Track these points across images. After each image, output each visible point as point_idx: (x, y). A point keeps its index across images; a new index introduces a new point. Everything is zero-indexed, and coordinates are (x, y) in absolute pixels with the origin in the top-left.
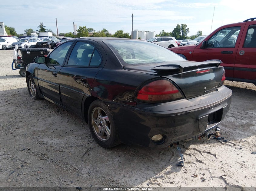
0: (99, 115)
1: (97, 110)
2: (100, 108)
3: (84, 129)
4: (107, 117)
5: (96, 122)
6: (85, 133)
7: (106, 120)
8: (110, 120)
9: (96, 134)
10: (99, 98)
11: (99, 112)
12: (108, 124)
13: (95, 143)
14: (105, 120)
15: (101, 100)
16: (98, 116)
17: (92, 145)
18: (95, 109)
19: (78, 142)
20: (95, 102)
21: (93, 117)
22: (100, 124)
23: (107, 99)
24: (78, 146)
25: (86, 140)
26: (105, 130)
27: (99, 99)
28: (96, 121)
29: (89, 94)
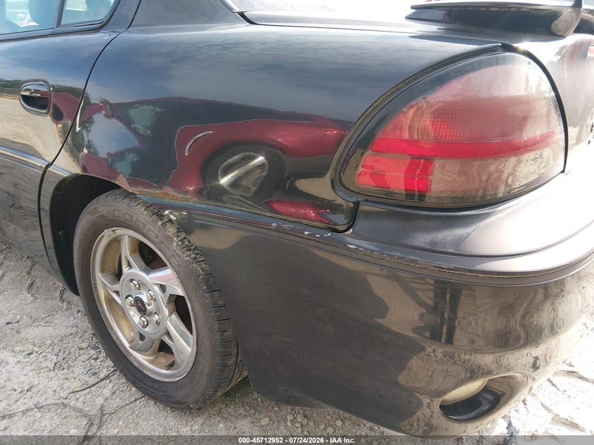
0: (130, 266)
1: (116, 241)
2: (131, 233)
3: (67, 309)
4: (168, 272)
5: (117, 293)
6: (73, 330)
7: (169, 292)
8: (186, 291)
9: (122, 344)
10: (121, 181)
11: (126, 250)
12: (179, 305)
13: (119, 381)
14: (163, 288)
15: (129, 195)
16: (125, 269)
17: (107, 392)
18: (107, 235)
19: (42, 381)
20: (103, 205)
21: (102, 271)
22: (140, 306)
23: (168, 190)
24: (39, 407)
25: (78, 369)
26: (162, 331)
27: (118, 187)
28: (117, 287)
29: (66, 166)
